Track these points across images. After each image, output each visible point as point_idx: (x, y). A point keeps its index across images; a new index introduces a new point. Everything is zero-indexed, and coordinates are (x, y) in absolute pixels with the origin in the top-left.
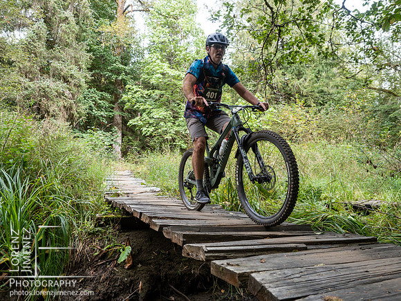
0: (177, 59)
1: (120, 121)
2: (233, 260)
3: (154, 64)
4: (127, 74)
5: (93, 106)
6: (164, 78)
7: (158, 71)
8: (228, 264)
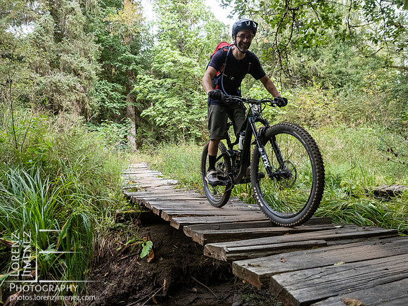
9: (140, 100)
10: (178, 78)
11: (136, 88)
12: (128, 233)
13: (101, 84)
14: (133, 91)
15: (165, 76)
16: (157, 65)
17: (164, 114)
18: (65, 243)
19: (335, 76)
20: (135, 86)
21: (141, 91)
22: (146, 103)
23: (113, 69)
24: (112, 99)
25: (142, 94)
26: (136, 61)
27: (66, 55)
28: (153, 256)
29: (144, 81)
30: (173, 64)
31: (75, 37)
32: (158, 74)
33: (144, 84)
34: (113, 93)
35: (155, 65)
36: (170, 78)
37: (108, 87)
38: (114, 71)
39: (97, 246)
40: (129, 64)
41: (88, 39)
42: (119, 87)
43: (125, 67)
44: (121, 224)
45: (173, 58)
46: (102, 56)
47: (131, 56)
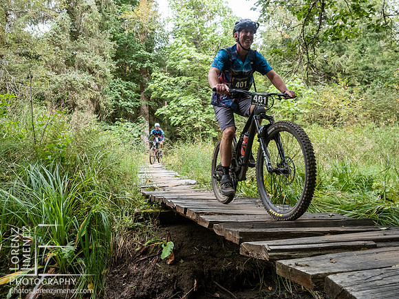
0: (203, 42)
1: (147, 111)
2: (300, 260)
3: (180, 49)
4: (152, 61)
5: (119, 96)
6: (191, 63)
7: (185, 56)
8: (297, 265)
9: (154, 99)
10: (193, 75)
11: (151, 86)
12: (147, 233)
13: (115, 82)
14: (148, 89)
15: (180, 74)
16: (172, 62)
17: (179, 113)
18: (84, 240)
19: (362, 72)
20: (150, 84)
21: (155, 89)
22: (160, 101)
23: (128, 67)
24: (125, 97)
25: (156, 93)
26: (150, 59)
27: (81, 53)
28: (173, 258)
29: (159, 79)
30: (188, 61)
31: (91, 35)
32: (174, 72)
33: (159, 82)
34: (127, 92)
35: (169, 63)
36: (185, 75)
37: (122, 85)
38: (128, 69)
39: (115, 246)
40: (144, 61)
41: (103, 36)
42: (133, 85)
43: (139, 65)
44: (140, 224)
45: (189, 55)
46: (117, 54)
47: (146, 53)
